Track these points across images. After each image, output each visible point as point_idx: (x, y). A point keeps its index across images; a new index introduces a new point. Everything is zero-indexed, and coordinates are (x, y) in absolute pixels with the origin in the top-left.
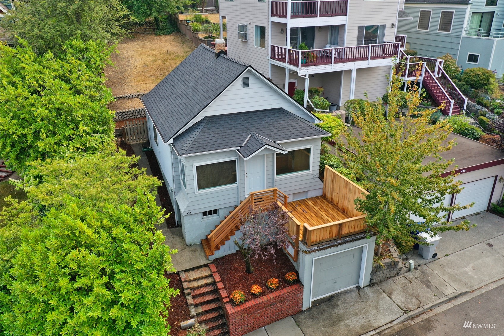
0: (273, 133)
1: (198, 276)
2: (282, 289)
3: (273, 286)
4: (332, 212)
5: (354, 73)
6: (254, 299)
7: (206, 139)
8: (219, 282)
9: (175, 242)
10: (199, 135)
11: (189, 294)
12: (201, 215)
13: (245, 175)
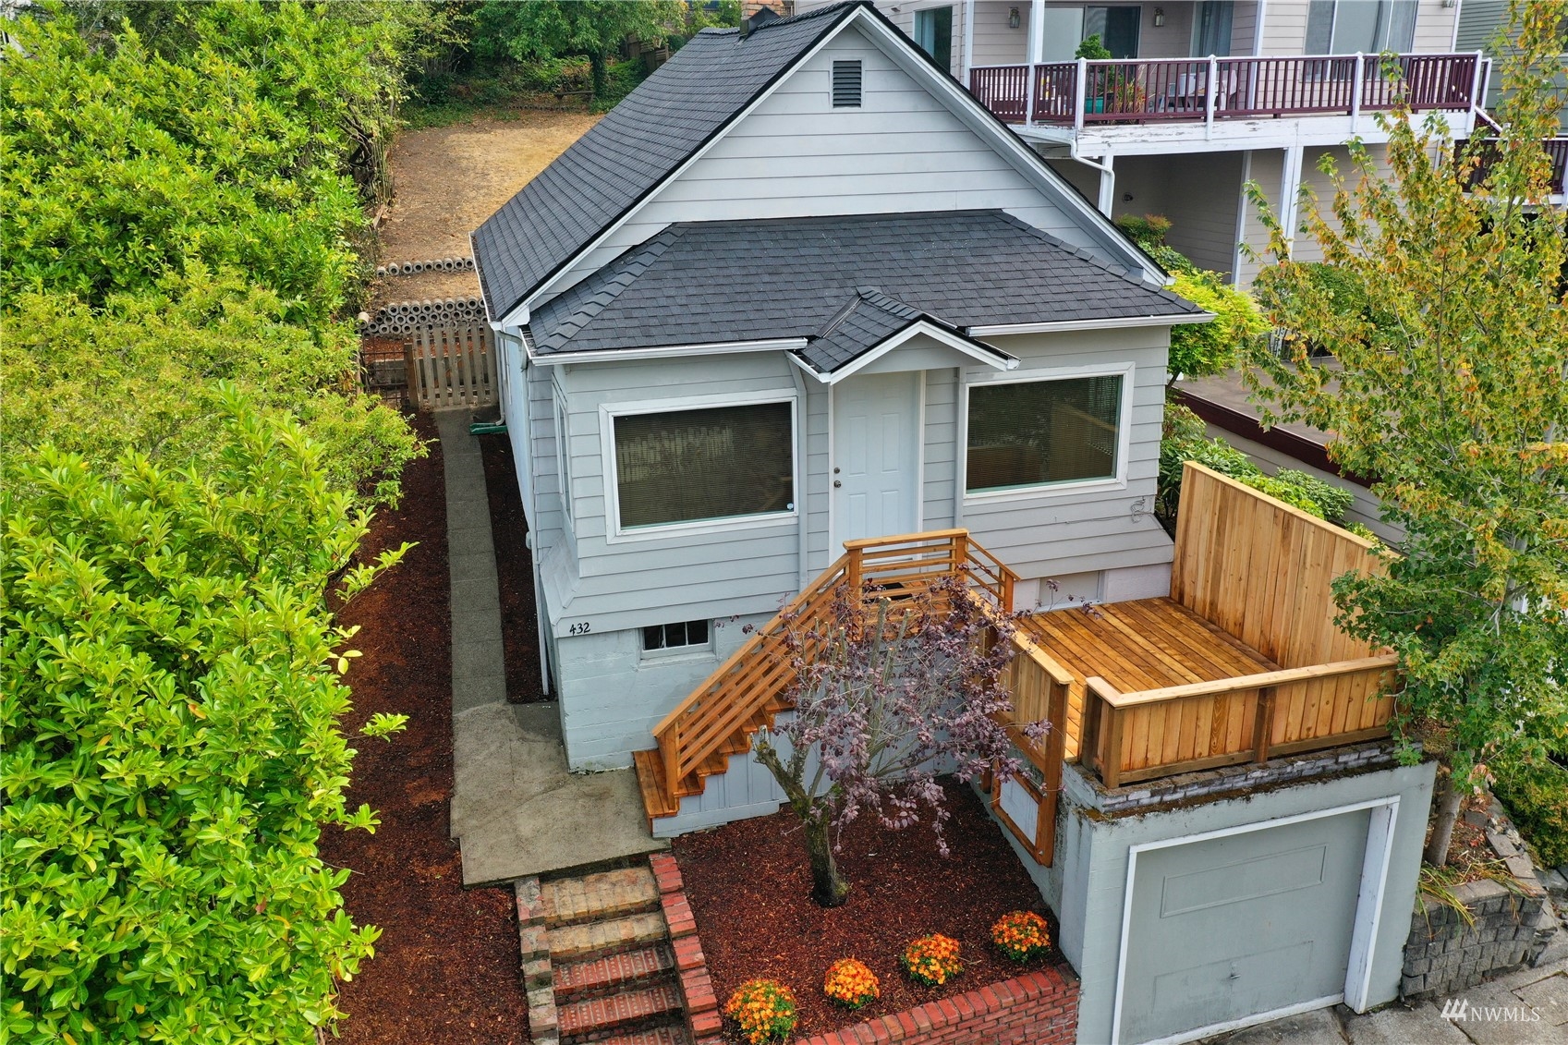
0: (956, 295)
1: (595, 905)
2: (975, 988)
3: (934, 973)
4: (1214, 659)
5: (1294, 164)
6: (839, 1027)
7: (663, 302)
8: (684, 935)
9: (525, 757)
10: (636, 286)
11: (542, 981)
12: (635, 642)
13: (832, 478)
